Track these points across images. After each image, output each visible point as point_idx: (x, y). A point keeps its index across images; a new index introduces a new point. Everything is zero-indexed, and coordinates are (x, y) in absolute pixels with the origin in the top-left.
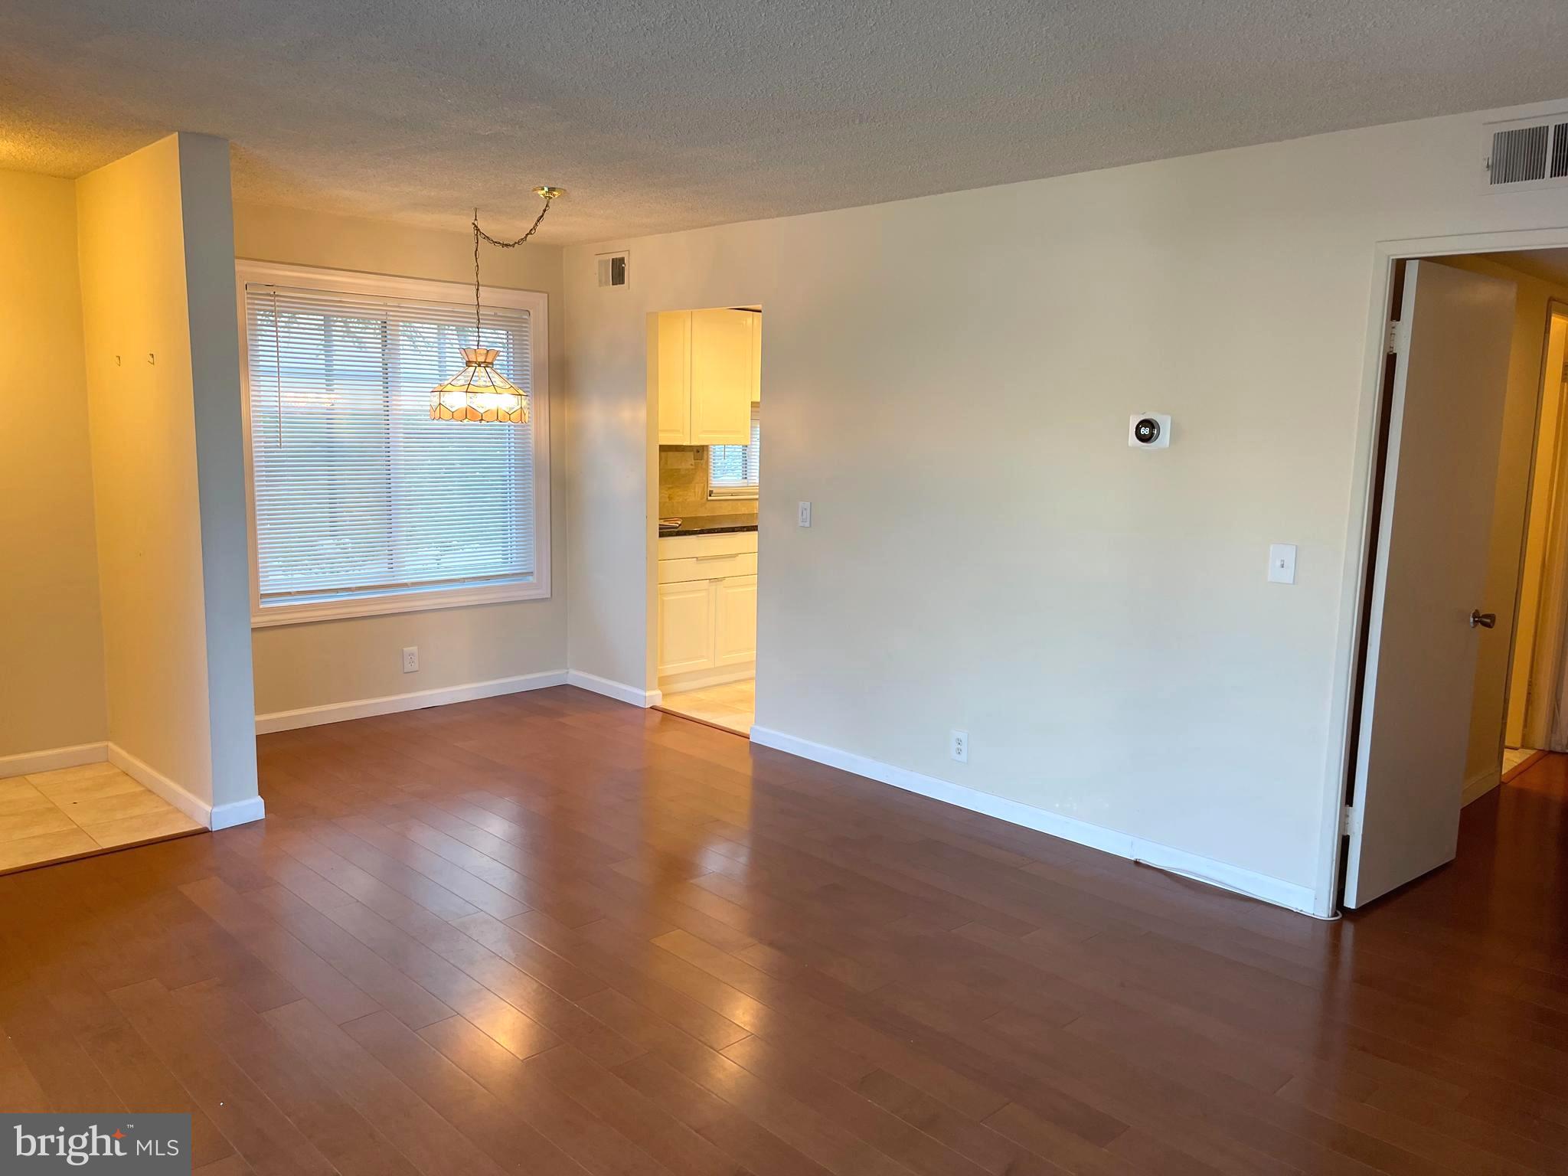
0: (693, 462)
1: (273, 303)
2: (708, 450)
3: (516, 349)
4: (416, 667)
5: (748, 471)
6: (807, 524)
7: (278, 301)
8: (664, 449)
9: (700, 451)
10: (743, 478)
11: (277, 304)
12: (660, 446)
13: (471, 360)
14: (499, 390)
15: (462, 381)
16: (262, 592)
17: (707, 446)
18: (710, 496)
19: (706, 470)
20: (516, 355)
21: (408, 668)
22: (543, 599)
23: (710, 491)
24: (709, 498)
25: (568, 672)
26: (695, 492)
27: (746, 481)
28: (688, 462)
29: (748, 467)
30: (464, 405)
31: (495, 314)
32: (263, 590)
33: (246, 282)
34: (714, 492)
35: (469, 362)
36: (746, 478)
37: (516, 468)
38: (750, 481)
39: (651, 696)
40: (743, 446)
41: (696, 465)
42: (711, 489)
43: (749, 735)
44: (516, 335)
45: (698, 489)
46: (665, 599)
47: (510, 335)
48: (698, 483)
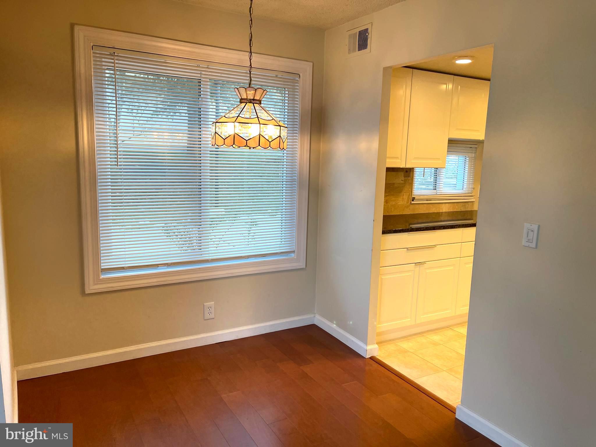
0: (403, 178)
1: (113, 61)
2: (413, 171)
3: (290, 100)
4: (212, 316)
5: (437, 185)
6: (533, 245)
7: (117, 60)
8: (389, 170)
9: (408, 172)
10: (434, 189)
11: (116, 61)
12: (386, 168)
13: (243, 98)
14: (262, 121)
15: (234, 114)
16: (102, 267)
17: (413, 168)
18: (413, 201)
19: (411, 184)
20: (290, 105)
21: (207, 316)
22: (301, 269)
23: (413, 198)
24: (412, 202)
25: (314, 317)
26: (403, 198)
27: (435, 191)
28: (400, 179)
29: (437, 182)
30: (232, 133)
31: (276, 76)
32: (104, 266)
33: (92, 44)
34: (416, 198)
35: (242, 99)
36: (435, 189)
37: (286, 182)
38: (438, 191)
39: (371, 350)
40: (435, 168)
41: (405, 181)
42: (413, 197)
43: (455, 409)
44: (290, 91)
45: (405, 197)
46: (383, 277)
47: (287, 91)
48: (405, 193)
